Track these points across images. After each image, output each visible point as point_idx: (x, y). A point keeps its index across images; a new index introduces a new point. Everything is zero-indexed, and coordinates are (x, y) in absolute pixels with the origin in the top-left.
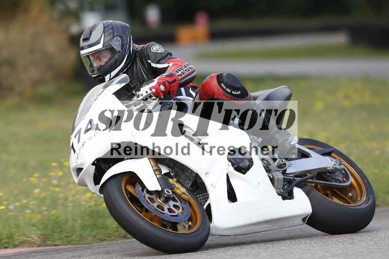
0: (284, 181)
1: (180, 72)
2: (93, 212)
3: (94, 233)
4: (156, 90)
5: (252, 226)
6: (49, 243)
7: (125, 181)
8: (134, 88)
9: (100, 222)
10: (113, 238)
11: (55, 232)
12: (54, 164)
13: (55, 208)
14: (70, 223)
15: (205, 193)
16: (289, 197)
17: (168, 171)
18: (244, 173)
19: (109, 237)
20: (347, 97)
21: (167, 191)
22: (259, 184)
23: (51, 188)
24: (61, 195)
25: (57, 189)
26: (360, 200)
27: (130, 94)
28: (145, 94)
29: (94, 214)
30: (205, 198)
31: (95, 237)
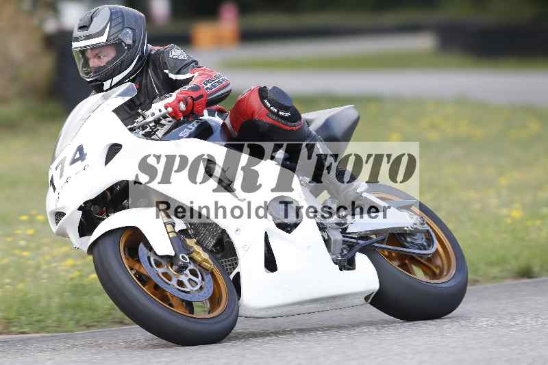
0: (343, 244)
1: (209, 85)
2: (76, 286)
3: (77, 317)
4: (173, 108)
5: (296, 306)
6: (14, 329)
7: (123, 242)
8: (141, 104)
9: (86, 300)
10: (104, 324)
11: (23, 315)
12: (24, 218)
13: (22, 281)
14: (43, 303)
15: (233, 256)
16: (348, 266)
17: (185, 228)
18: (289, 232)
19: (98, 322)
20: (434, 126)
21: (183, 257)
22: (309, 247)
23: (17, 252)
24: (31, 262)
25: (25, 254)
26: (446, 276)
27: (133, 113)
28: (157, 114)
29: (78, 289)
30: (233, 265)
31: (78, 322)
